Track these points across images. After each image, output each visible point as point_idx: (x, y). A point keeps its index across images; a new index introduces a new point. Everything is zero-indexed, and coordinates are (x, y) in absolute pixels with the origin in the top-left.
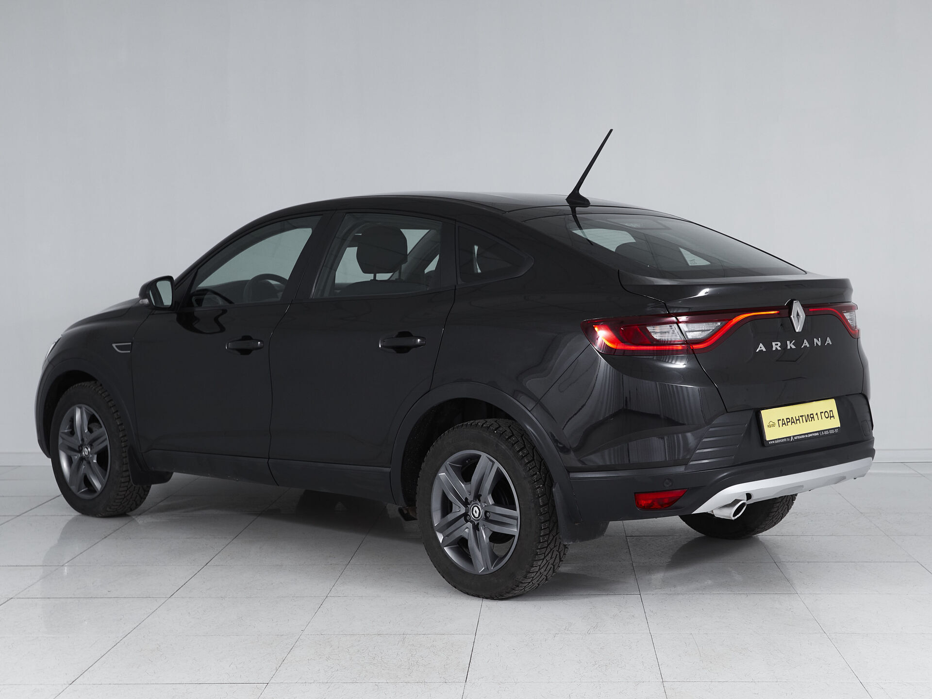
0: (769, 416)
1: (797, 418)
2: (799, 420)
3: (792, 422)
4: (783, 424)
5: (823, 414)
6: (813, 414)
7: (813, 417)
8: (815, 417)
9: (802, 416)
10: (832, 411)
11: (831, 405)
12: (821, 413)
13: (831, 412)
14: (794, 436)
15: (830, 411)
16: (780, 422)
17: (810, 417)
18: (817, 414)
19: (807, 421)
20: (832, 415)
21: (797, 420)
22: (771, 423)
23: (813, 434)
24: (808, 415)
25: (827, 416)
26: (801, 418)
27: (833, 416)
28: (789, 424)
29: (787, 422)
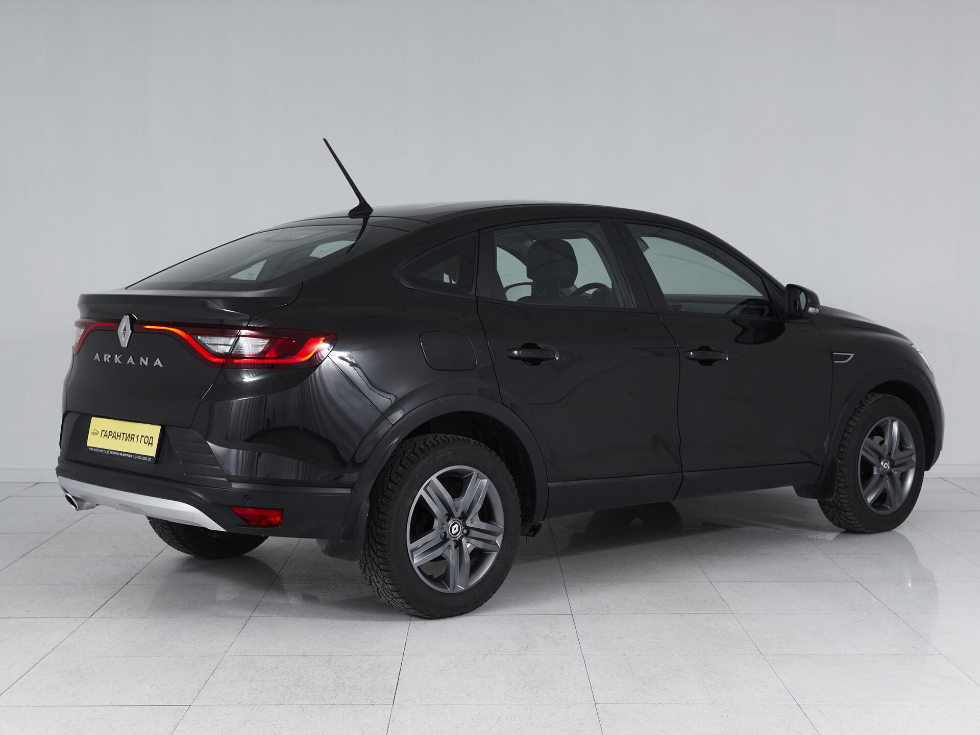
0: (97, 424)
1: (119, 434)
2: (120, 436)
3: (113, 436)
4: (105, 435)
5: (143, 438)
6: (134, 435)
7: (133, 438)
8: (136, 438)
9: (124, 434)
10: (153, 438)
11: (154, 431)
12: (142, 436)
13: (151, 439)
14: (110, 450)
15: (151, 437)
16: (104, 433)
17: (131, 437)
18: (138, 436)
19: (126, 440)
20: (151, 442)
21: (118, 436)
22: (95, 431)
23: (128, 455)
24: (129, 434)
25: (146, 442)
26: (122, 435)
27: (152, 444)
28: (111, 437)
29: (109, 435)
